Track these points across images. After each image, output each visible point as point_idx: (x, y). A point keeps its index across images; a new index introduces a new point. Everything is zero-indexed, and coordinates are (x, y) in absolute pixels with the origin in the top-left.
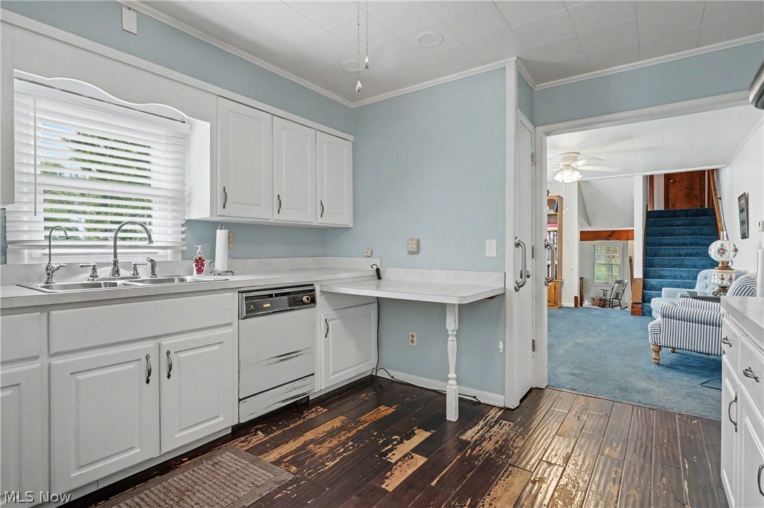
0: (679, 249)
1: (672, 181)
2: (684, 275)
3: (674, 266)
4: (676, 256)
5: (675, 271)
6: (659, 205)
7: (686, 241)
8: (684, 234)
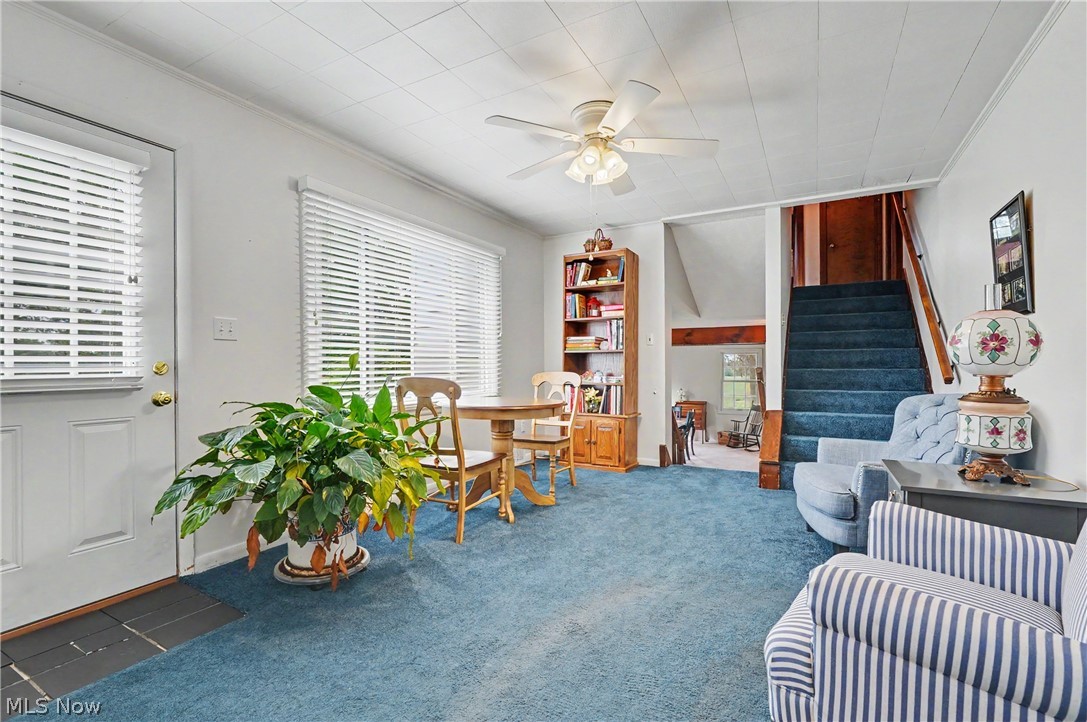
0: (848, 353)
1: (832, 246)
2: (859, 403)
3: (839, 387)
4: (843, 367)
5: (842, 395)
6: (812, 278)
7: (860, 339)
8: (856, 327)
